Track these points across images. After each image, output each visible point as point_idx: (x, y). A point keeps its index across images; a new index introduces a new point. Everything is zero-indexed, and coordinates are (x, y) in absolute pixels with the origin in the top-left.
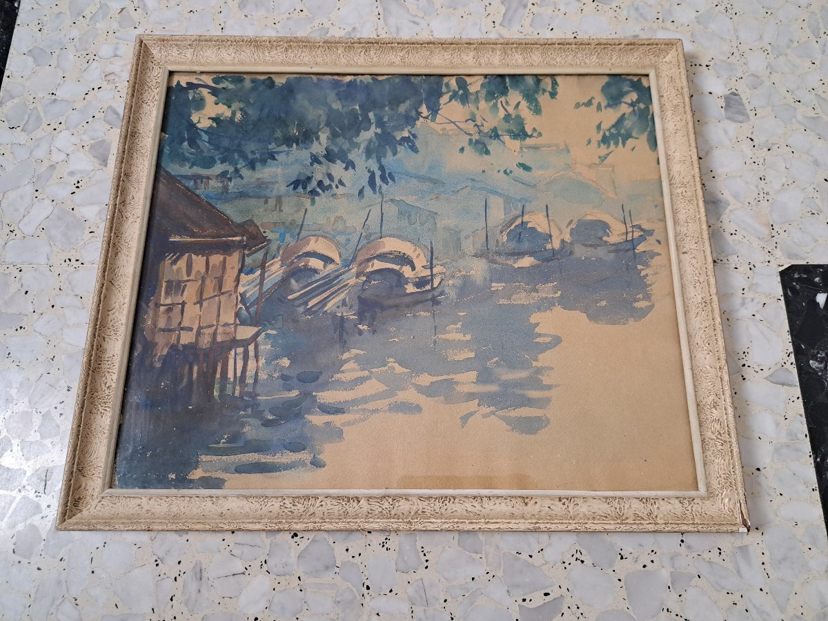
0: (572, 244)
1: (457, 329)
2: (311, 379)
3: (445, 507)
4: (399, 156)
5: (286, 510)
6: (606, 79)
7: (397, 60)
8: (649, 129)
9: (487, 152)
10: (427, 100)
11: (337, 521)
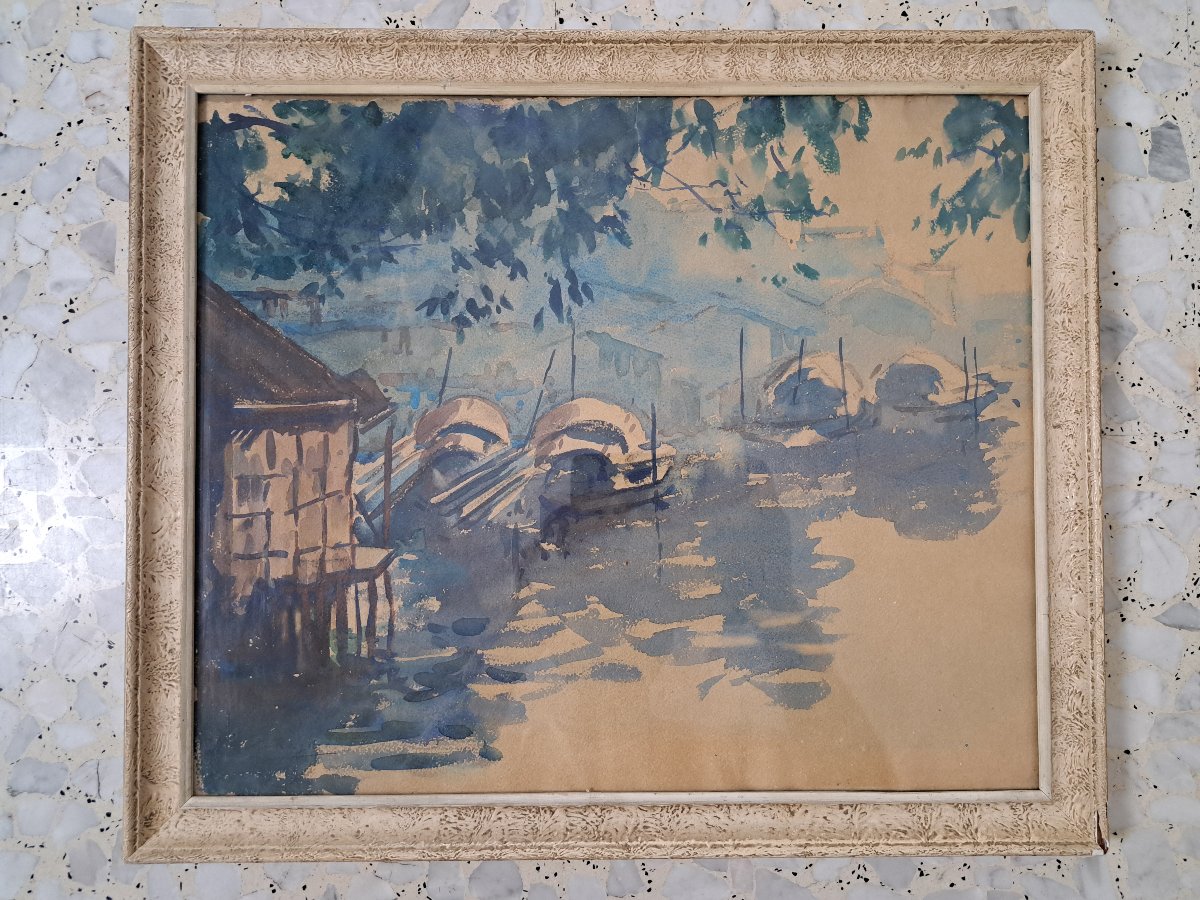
0: (878, 406)
1: (695, 548)
2: (471, 630)
3: (677, 820)
4: (598, 252)
5: (449, 826)
6: (954, 103)
7: (592, 70)
8: (1018, 200)
9: (746, 244)
10: (645, 145)
11: (524, 845)
